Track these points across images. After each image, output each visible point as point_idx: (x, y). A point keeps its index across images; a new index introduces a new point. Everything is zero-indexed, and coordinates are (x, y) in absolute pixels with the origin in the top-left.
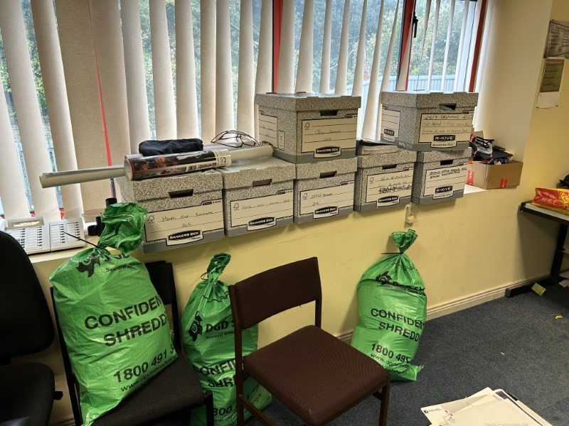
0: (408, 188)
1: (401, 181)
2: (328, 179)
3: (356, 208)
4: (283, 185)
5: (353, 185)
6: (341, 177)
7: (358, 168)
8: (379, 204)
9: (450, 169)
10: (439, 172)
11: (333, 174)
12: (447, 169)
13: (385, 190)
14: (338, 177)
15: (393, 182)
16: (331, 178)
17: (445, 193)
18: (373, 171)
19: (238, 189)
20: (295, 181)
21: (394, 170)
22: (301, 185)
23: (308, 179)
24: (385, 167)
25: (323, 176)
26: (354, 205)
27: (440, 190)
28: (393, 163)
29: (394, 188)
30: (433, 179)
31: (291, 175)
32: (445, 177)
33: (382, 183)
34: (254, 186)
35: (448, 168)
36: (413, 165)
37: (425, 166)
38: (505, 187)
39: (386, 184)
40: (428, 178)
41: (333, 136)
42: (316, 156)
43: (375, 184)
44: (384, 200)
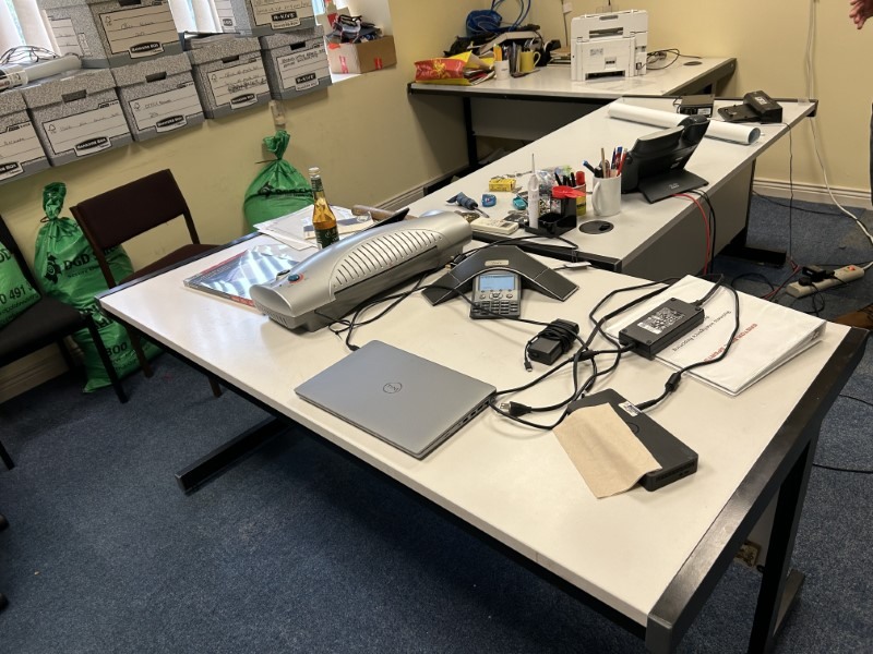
0: (262, 83)
1: (251, 74)
2: (159, 83)
3: (207, 114)
4: (103, 96)
5: (193, 86)
6: (174, 78)
7: (193, 66)
8: (234, 107)
9: (305, 53)
10: (292, 59)
11: (163, 76)
12: (302, 54)
13: (235, 89)
14: (170, 79)
15: (242, 77)
16: (162, 81)
17: (310, 83)
18: (212, 67)
19: (46, 107)
20: (118, 90)
21: (237, 62)
22: (126, 94)
23: (134, 85)
24: (226, 61)
25: (152, 79)
26: (204, 111)
27: (301, 80)
28: (234, 54)
29: (246, 85)
30: (288, 67)
31: (109, 83)
32: (302, 63)
33: (229, 80)
34: (66, 102)
35: (302, 52)
36: (259, 54)
37: (274, 54)
38: (382, 68)
39: (234, 80)
40: (281, 67)
41: (146, 30)
42: (133, 55)
43: (221, 83)
44: (237, 100)
